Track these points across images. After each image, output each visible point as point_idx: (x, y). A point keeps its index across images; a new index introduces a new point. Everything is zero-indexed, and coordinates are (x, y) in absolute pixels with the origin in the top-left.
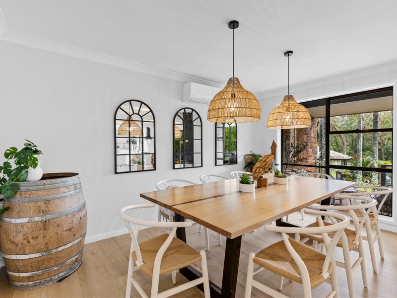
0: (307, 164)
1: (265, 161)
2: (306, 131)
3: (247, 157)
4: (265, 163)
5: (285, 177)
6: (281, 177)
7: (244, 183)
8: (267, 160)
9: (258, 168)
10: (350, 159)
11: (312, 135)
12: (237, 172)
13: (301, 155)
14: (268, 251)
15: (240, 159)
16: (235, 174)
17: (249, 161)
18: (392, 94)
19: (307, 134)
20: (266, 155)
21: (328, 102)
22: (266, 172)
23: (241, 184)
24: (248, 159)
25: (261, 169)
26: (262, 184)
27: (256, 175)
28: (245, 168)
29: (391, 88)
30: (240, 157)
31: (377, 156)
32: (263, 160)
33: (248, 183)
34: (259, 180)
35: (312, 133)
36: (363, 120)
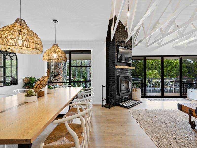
0: (59, 82)
1: (43, 80)
2: (58, 66)
3: (25, 80)
4: (43, 81)
5: (54, 89)
6: (52, 89)
7: (29, 96)
8: (44, 80)
9: (38, 85)
10: (73, 79)
11: (61, 68)
12: (18, 90)
13: (57, 78)
14: (51, 137)
15: (20, 81)
16: (17, 91)
17: (27, 82)
18: (90, 53)
19: (59, 67)
20: (44, 76)
21: (70, 52)
22: (44, 87)
23: (27, 97)
24: (26, 80)
25: (41, 86)
26: (41, 95)
27: (37, 90)
28: (23, 87)
29: (90, 51)
30: (20, 79)
31: (82, 77)
32: (42, 79)
33: (32, 95)
34: (39, 92)
35: (61, 67)
36: (77, 63)
